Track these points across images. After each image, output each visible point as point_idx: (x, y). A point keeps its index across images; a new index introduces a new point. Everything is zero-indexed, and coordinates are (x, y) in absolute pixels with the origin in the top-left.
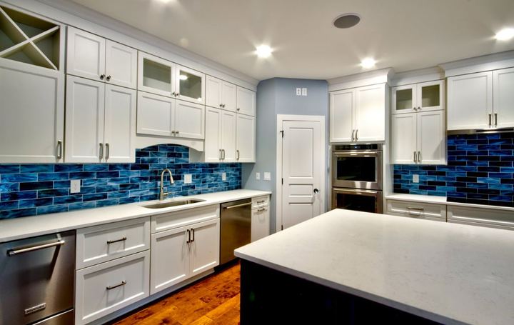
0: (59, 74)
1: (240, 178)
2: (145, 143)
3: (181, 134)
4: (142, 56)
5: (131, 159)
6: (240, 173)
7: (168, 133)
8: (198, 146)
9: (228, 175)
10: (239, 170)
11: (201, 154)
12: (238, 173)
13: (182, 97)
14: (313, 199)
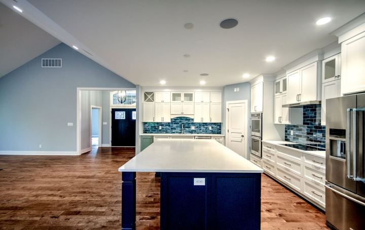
0: (154, 103)
1: (220, 129)
2: (173, 117)
3: (185, 113)
4: (172, 93)
5: (170, 121)
6: (220, 127)
7: (180, 113)
8: (191, 117)
9: (212, 128)
10: (220, 126)
11: (193, 120)
12: (218, 127)
13: (185, 102)
14: (242, 140)
